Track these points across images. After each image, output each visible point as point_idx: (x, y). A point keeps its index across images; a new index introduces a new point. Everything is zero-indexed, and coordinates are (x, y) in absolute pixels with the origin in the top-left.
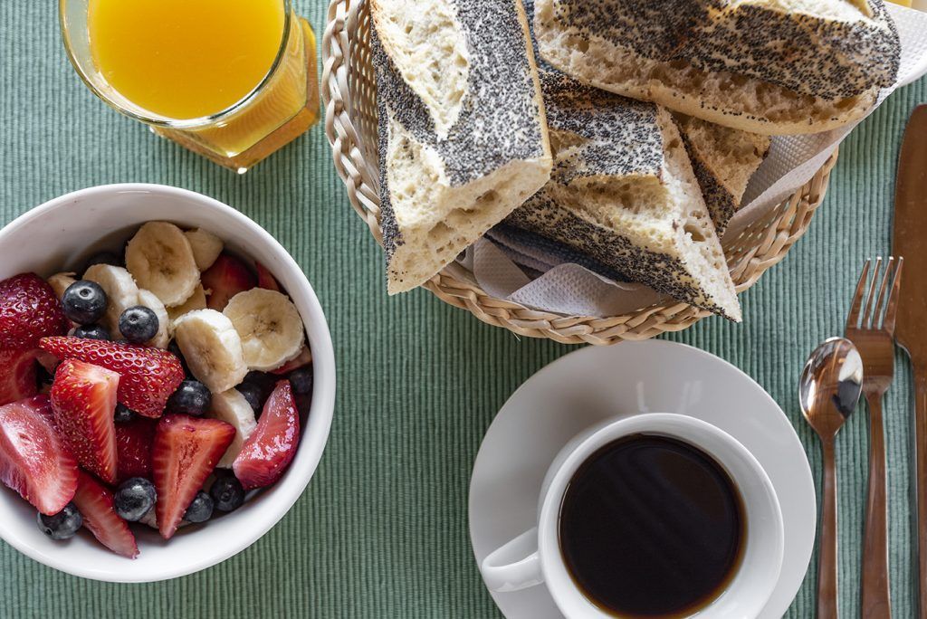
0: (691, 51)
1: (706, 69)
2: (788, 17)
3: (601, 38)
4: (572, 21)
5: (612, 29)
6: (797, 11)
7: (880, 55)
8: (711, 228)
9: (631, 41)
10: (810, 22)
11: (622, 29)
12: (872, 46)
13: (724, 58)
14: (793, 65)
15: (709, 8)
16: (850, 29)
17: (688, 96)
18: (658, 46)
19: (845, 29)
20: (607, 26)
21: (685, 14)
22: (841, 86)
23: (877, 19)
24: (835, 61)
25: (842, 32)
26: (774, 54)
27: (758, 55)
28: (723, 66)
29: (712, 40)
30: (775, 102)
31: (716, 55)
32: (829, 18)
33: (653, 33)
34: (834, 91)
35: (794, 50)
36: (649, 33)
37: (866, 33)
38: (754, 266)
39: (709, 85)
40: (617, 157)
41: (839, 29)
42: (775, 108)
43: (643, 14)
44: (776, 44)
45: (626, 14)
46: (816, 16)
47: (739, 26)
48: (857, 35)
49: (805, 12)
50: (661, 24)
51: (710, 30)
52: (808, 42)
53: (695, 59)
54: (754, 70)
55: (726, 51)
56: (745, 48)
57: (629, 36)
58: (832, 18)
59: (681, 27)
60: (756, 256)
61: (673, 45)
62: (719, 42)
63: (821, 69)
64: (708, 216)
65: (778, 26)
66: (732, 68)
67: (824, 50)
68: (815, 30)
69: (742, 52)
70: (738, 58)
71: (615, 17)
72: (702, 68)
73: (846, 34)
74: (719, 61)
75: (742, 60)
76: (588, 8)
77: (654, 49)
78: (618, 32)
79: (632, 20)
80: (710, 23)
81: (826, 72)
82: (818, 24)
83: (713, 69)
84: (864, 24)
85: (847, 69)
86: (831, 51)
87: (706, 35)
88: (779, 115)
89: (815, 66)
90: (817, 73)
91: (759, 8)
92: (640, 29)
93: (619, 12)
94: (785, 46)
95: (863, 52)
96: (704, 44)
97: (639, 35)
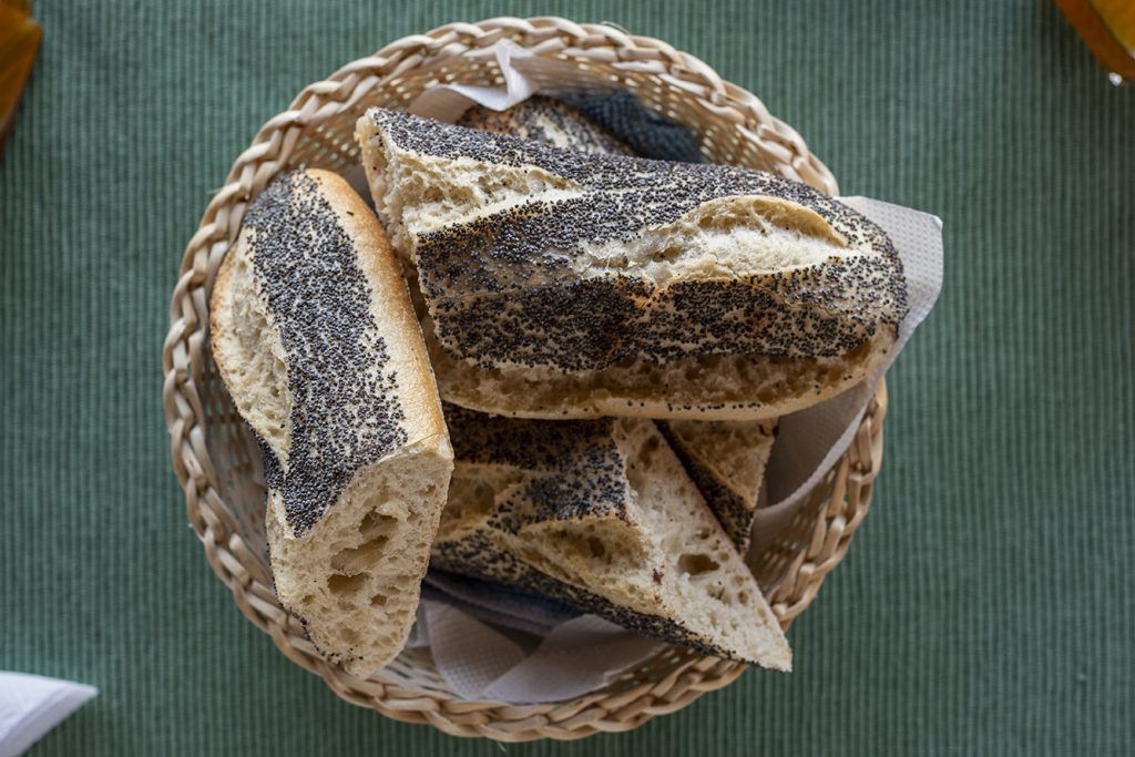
0: (632, 347)
1: (662, 361)
2: (734, 283)
3: (509, 362)
4: (464, 351)
5: (521, 348)
6: (743, 273)
7: (871, 290)
8: (726, 545)
9: (550, 356)
10: (765, 281)
11: (532, 346)
12: (855, 283)
13: (677, 343)
14: (765, 331)
15: (633, 297)
16: (820, 273)
17: (647, 402)
18: (585, 353)
19: (812, 275)
20: (513, 346)
21: (605, 310)
22: (837, 341)
23: (854, 245)
24: (815, 317)
25: (811, 281)
26: (737, 326)
27: (719, 331)
28: (680, 354)
29: (654, 328)
30: (765, 376)
31: (665, 343)
32: (787, 270)
33: (573, 340)
34: (832, 346)
35: (760, 316)
36: (569, 341)
37: (844, 270)
38: (806, 576)
39: (671, 378)
40: (570, 492)
41: (805, 278)
42: (766, 383)
43: (553, 322)
44: (736, 314)
45: (531, 327)
46: (770, 272)
47: (679, 307)
48: (831, 277)
49: (753, 272)
50: (581, 328)
51: (646, 318)
52: (771, 303)
53: (642, 353)
54: (721, 347)
55: (677, 336)
56: (698, 327)
57: (545, 350)
58: (792, 268)
59: (607, 325)
60: (808, 561)
61: (605, 349)
62: (662, 329)
63: (802, 329)
64: (719, 530)
65: (728, 295)
66: (693, 352)
67: (796, 307)
68: (775, 289)
69: (697, 332)
70: (695, 339)
71: (519, 333)
72: (656, 361)
73: (816, 280)
74: (673, 348)
75: (702, 341)
76: (481, 332)
77: (584, 359)
78: (530, 349)
79: (542, 332)
80: (643, 312)
81: (809, 329)
82: (776, 281)
83: (671, 358)
84: (837, 259)
85: (835, 321)
86: (804, 307)
87: (643, 325)
88: (774, 391)
89: (794, 328)
90: (801, 334)
91: (695, 283)
92: (555, 340)
93: (522, 327)
94: (748, 312)
95: (845, 295)
96: (646, 335)
97: (557, 347)
